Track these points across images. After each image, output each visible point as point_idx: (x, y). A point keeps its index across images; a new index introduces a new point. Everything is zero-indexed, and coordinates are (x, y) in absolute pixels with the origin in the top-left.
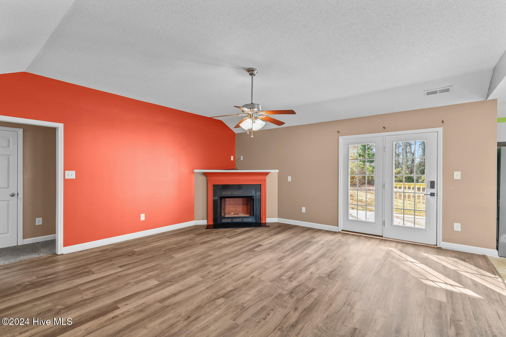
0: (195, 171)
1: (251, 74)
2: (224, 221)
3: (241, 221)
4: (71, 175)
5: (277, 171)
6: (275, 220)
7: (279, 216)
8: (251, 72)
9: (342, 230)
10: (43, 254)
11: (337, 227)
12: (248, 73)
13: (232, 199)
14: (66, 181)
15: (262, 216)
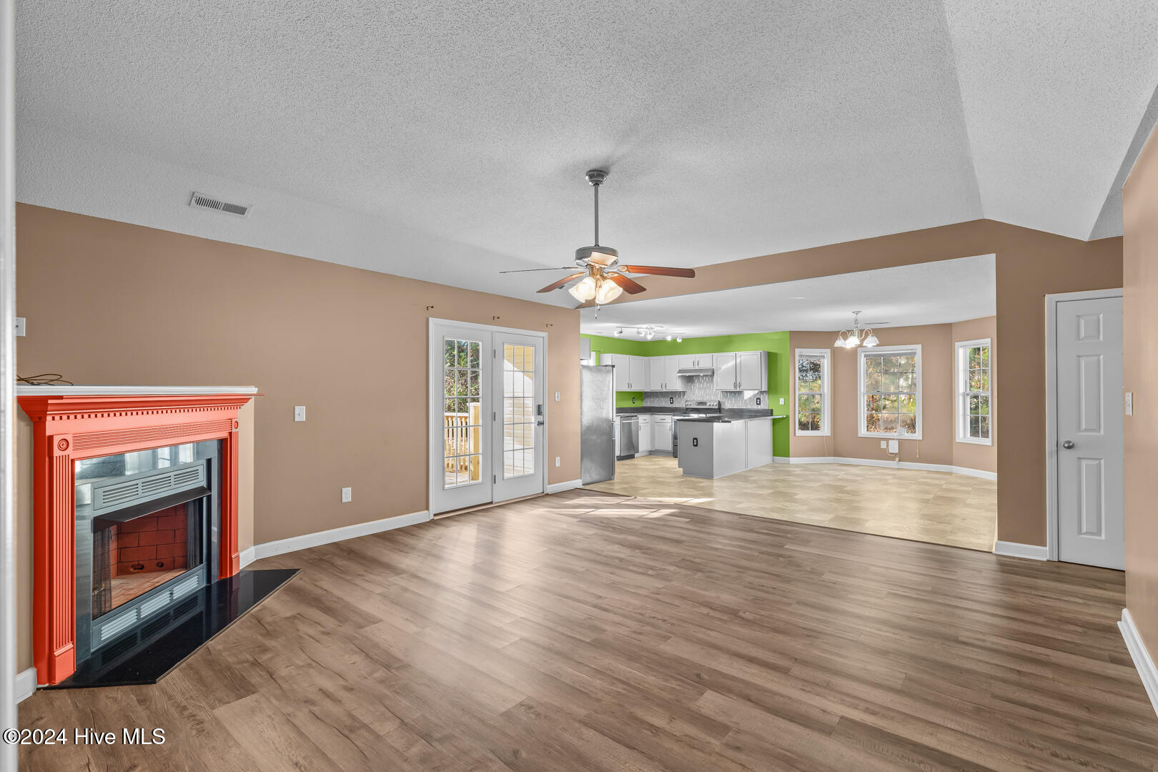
1: (596, 183)
5: (253, 390)
6: (250, 555)
9: (434, 515)
11: (426, 511)
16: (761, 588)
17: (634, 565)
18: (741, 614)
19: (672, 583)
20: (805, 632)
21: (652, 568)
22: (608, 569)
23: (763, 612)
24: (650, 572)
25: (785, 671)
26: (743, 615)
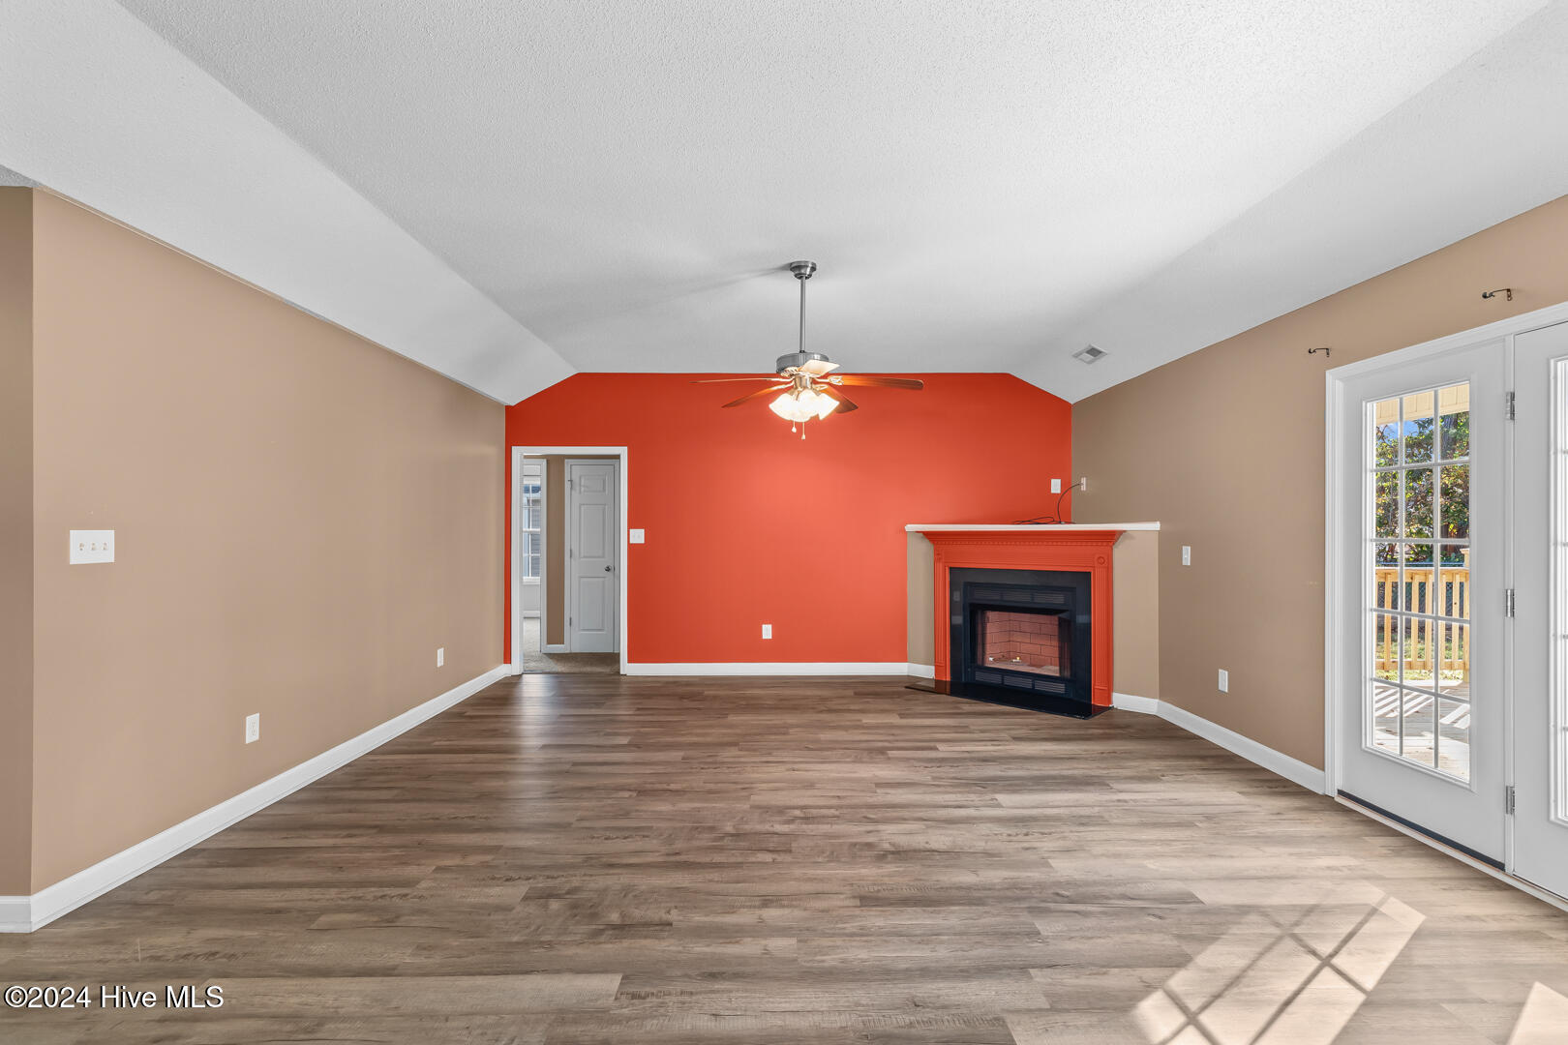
0: (910, 528)
1: (800, 276)
2: (980, 677)
3: (1030, 686)
4: (638, 536)
5: (1156, 526)
6: (1149, 705)
7: (1164, 694)
8: (799, 270)
9: (1341, 793)
10: (606, 670)
11: (1321, 772)
12: (792, 274)
13: (1028, 616)
14: (631, 547)
15: (1097, 685)
16: (627, 834)
18: (635, 794)
20: (559, 795)
23: (610, 802)
25: (575, 764)
26: (630, 793)
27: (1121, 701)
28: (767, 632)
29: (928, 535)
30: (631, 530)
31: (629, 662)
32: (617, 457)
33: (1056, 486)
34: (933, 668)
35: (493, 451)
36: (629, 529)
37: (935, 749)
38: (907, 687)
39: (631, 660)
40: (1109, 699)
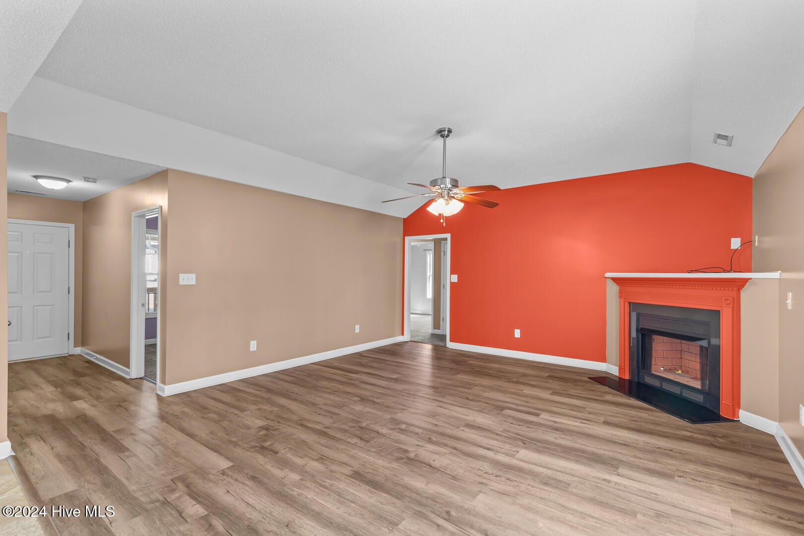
0: (608, 275)
3: (679, 393)
4: (455, 278)
5: (777, 275)
6: (770, 426)
10: (444, 344)
14: (452, 284)
15: (723, 400)
17: (417, 434)
19: (390, 417)
21: (402, 431)
22: (440, 430)
24: (404, 426)
27: (745, 417)
28: (517, 333)
29: (616, 280)
30: (452, 275)
31: (450, 341)
32: (446, 239)
33: (736, 243)
34: (618, 368)
35: (398, 239)
36: (451, 274)
37: (537, 415)
38: (589, 378)
39: (451, 341)
40: (735, 413)
